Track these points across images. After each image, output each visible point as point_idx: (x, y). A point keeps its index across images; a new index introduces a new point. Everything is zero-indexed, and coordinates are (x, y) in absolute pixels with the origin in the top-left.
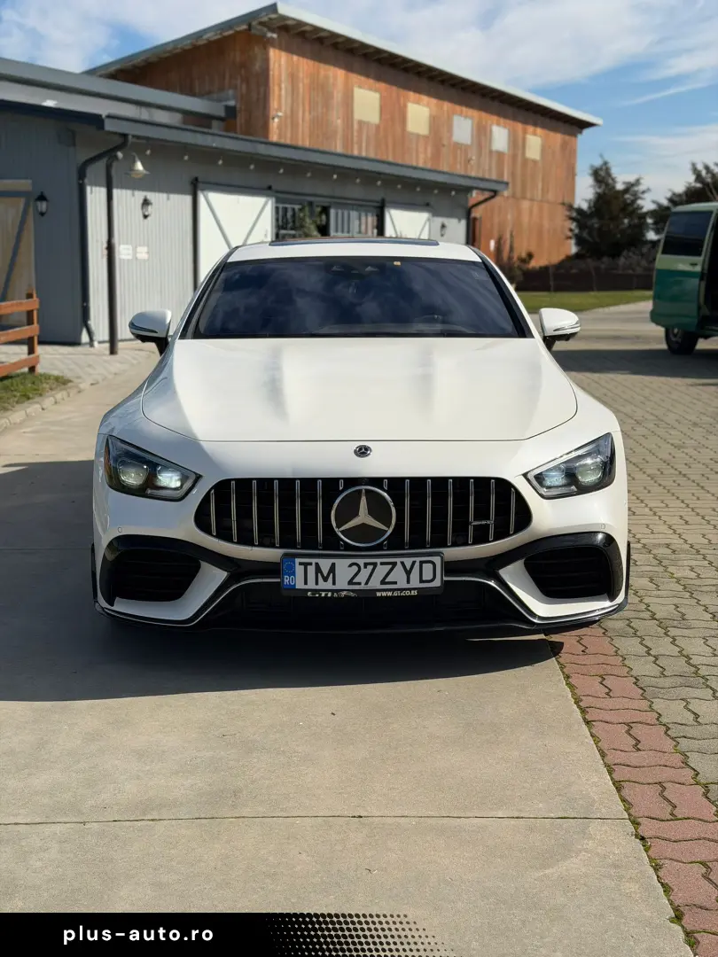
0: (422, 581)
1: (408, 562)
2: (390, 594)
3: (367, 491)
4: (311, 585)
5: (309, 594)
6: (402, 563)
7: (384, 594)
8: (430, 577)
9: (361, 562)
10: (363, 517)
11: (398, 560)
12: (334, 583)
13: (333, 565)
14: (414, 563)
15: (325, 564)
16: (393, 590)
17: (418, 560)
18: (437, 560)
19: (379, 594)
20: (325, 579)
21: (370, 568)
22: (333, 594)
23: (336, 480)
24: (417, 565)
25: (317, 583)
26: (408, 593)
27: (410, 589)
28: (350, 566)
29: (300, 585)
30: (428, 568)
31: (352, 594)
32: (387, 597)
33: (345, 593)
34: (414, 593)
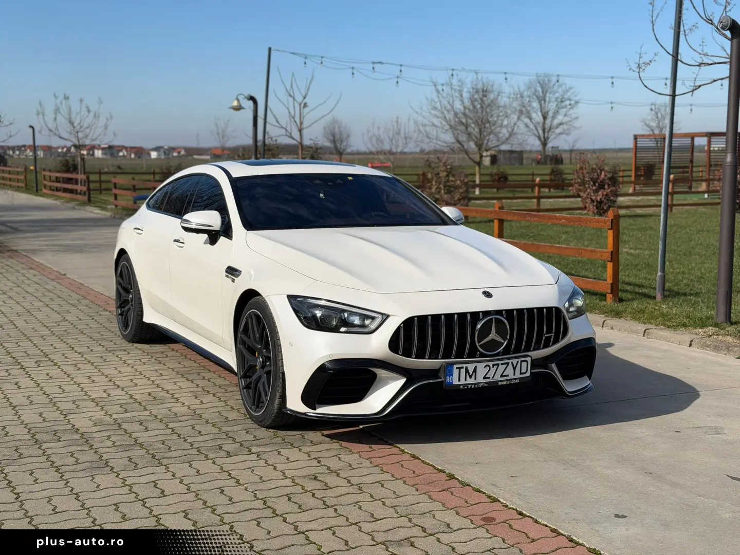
0: (521, 373)
1: (515, 361)
2: (505, 383)
3: (495, 318)
4: (463, 382)
5: (461, 387)
6: (512, 363)
7: (502, 383)
8: (525, 371)
9: (491, 364)
10: (493, 335)
11: (510, 361)
12: (475, 379)
13: (476, 367)
14: (518, 362)
15: (471, 367)
16: (507, 380)
17: (520, 360)
18: (529, 359)
19: (500, 384)
20: (471, 377)
21: (496, 367)
22: (475, 386)
23: (478, 313)
24: (519, 362)
25: (466, 380)
26: (514, 382)
27: (515, 379)
28: (485, 367)
29: (455, 382)
30: (524, 364)
31: (486, 385)
32: (504, 385)
33: (481, 384)
34: (517, 381)
